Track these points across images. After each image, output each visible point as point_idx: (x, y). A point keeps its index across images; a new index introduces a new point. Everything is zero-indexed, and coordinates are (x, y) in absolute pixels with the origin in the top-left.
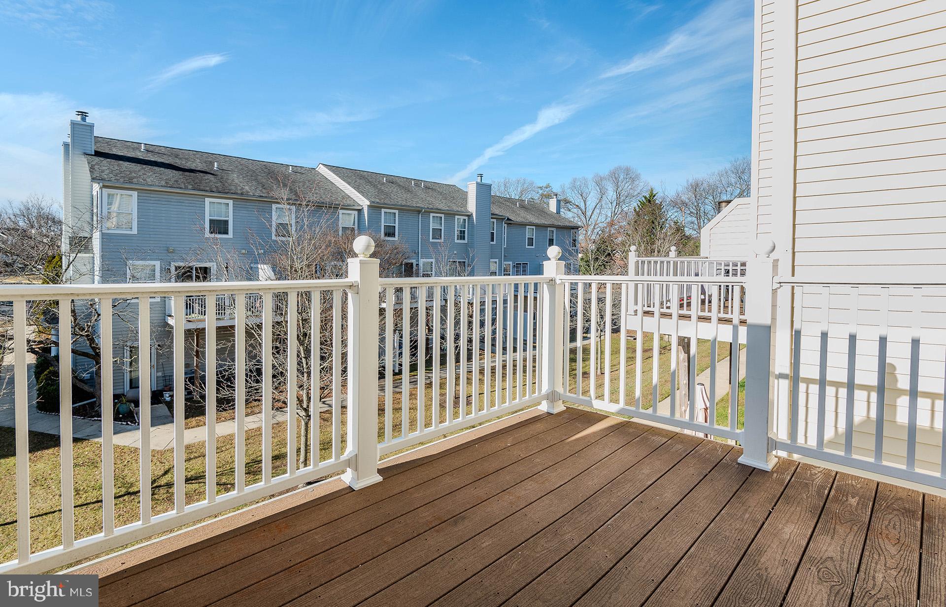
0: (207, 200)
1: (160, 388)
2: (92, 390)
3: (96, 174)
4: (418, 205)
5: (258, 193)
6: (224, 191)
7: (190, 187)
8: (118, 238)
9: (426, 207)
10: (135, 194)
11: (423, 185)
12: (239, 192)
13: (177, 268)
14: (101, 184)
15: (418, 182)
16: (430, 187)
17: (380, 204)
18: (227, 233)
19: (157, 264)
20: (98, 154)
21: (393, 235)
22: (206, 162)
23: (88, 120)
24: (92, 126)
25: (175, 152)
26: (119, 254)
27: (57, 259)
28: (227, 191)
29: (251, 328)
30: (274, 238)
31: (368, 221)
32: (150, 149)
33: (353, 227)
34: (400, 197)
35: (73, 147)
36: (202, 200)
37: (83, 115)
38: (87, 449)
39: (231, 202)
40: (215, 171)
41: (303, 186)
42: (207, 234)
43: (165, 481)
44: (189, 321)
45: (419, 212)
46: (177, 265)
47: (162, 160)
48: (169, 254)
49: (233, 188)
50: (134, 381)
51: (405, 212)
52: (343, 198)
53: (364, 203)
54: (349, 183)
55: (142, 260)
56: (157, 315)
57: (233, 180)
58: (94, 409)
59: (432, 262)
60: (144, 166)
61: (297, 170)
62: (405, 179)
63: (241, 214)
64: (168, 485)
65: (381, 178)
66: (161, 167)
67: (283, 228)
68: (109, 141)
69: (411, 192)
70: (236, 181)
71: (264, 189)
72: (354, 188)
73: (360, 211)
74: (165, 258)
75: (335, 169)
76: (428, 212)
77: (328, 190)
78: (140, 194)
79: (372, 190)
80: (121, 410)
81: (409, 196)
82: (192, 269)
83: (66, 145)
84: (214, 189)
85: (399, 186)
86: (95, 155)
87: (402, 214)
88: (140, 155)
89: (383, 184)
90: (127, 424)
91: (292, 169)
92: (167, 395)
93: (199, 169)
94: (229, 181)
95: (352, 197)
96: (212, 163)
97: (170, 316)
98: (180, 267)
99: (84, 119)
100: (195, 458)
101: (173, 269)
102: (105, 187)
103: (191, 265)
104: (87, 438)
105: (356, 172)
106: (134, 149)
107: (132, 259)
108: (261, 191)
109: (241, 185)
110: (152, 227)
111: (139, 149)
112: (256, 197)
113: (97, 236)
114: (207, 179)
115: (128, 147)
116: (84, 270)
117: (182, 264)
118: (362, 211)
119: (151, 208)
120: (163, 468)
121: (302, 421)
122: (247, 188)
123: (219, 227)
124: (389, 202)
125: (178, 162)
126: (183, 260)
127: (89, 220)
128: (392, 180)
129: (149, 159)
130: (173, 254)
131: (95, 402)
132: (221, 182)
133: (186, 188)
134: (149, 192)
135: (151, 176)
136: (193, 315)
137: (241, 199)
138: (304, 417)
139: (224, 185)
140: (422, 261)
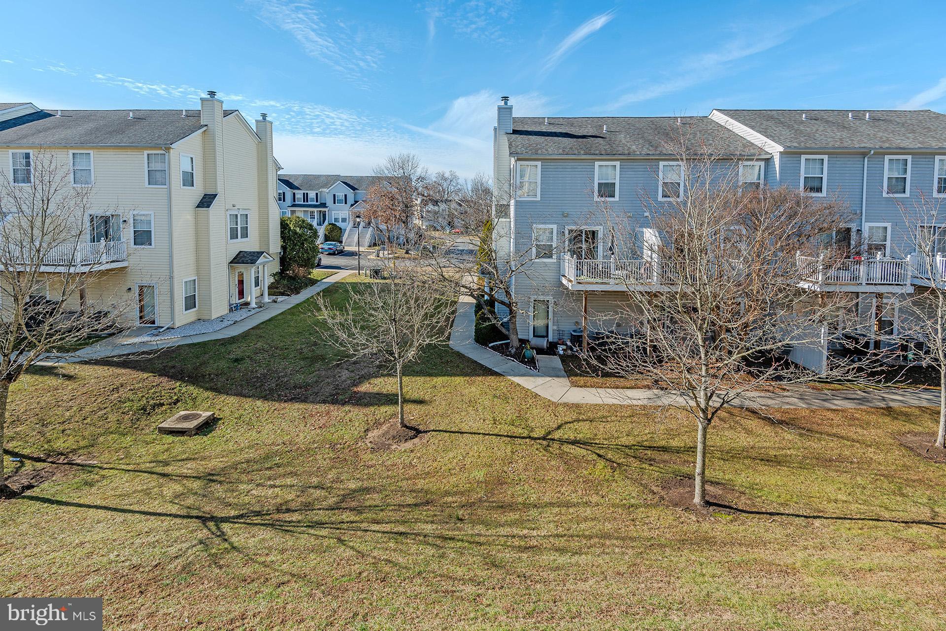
0: (597, 164)
1: (555, 340)
2: (507, 333)
3: (513, 150)
4: (863, 145)
5: (645, 151)
6: (611, 155)
7: (582, 152)
8: (528, 204)
9: (877, 147)
10: (539, 163)
11: (867, 117)
12: (626, 152)
13: (570, 231)
14: (516, 158)
15: (858, 115)
16: (879, 118)
17: (800, 149)
18: (614, 196)
19: (555, 227)
20: (515, 132)
21: (819, 190)
22: (596, 127)
23: (509, 103)
24: (511, 108)
25: (570, 121)
26: (526, 218)
27: (490, 222)
28: (614, 152)
29: (639, 301)
30: (660, 198)
31: (780, 173)
32: (552, 121)
33: (758, 181)
34: (832, 137)
35: (499, 129)
36: (591, 164)
37: (505, 99)
38: (502, 384)
39: (618, 164)
40: (604, 133)
41: (694, 138)
42: (596, 198)
43: (558, 436)
44: (579, 283)
45: (864, 155)
46: (570, 229)
47: (560, 131)
48: (564, 219)
49: (620, 148)
50: (536, 329)
51: (839, 156)
52: (744, 146)
53: (774, 149)
54: (752, 128)
55: (543, 223)
56: (553, 274)
57: (620, 141)
58: (508, 349)
59: (886, 228)
60: (547, 138)
61: (687, 122)
62: (836, 113)
63: (627, 176)
64: (560, 441)
65: (797, 116)
66: (559, 137)
67: (671, 189)
68: (523, 120)
69: (848, 129)
70: (624, 141)
71: (651, 146)
72: (760, 132)
73: (768, 161)
74: (561, 222)
75: (735, 114)
76: (881, 154)
77: (725, 140)
78: (543, 164)
79: (786, 132)
80: (526, 354)
81: (845, 134)
82: (582, 232)
83: (495, 129)
84: (603, 152)
85: (827, 122)
86: (513, 133)
87: (835, 159)
88: (544, 129)
89: (802, 122)
90: (530, 369)
91: (681, 120)
92: (561, 349)
93: (590, 134)
94: (617, 142)
95: (756, 143)
96: (601, 127)
97: (564, 276)
98: (572, 231)
99: (506, 103)
100: (584, 420)
101: (567, 232)
102: (519, 160)
103: (581, 228)
104: (503, 374)
105: (762, 112)
106: (540, 124)
107: (536, 223)
108: (648, 149)
109: (628, 144)
110: (551, 193)
111: (543, 123)
112: (643, 156)
113: (512, 202)
114: (597, 143)
115: (535, 123)
116: (502, 232)
117: (574, 228)
118: (772, 160)
119: (551, 176)
120: (556, 421)
121: (700, 424)
122: (634, 147)
123: (607, 190)
124: (813, 145)
125: (572, 131)
126: (576, 224)
127: (507, 190)
128: (815, 116)
129: (550, 131)
130: (567, 218)
131: (509, 343)
132: (609, 144)
133: (579, 154)
134: (549, 161)
135: (552, 146)
136: (582, 277)
137: (627, 159)
138: (701, 420)
139: (612, 147)
140: (866, 227)
